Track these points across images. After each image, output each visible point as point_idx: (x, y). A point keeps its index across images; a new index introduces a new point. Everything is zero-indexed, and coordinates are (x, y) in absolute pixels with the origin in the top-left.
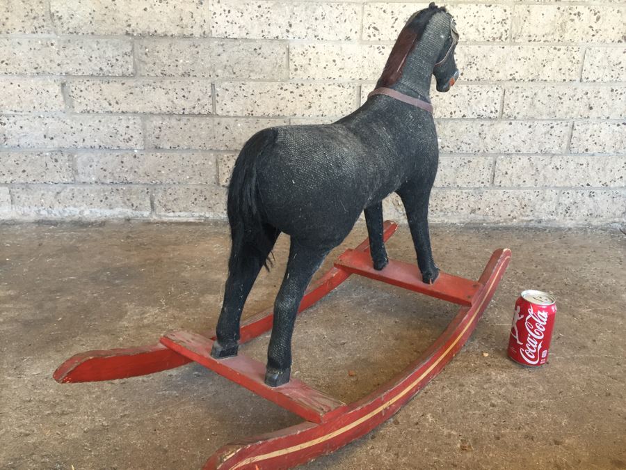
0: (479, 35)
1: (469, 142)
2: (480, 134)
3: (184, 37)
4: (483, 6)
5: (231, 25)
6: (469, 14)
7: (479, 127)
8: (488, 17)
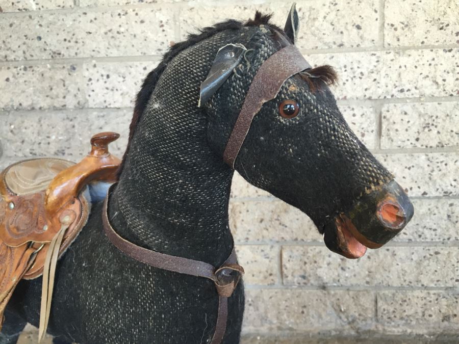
0: (438, 88)
1: (434, 227)
2: (449, 216)
3: (55, 109)
4: (441, 52)
5: (111, 93)
6: (421, 63)
7: (447, 207)
8: (447, 66)
